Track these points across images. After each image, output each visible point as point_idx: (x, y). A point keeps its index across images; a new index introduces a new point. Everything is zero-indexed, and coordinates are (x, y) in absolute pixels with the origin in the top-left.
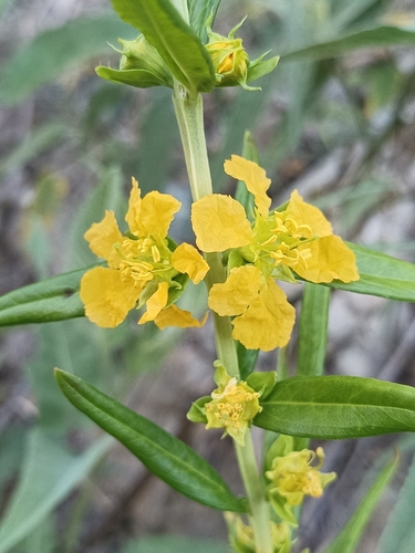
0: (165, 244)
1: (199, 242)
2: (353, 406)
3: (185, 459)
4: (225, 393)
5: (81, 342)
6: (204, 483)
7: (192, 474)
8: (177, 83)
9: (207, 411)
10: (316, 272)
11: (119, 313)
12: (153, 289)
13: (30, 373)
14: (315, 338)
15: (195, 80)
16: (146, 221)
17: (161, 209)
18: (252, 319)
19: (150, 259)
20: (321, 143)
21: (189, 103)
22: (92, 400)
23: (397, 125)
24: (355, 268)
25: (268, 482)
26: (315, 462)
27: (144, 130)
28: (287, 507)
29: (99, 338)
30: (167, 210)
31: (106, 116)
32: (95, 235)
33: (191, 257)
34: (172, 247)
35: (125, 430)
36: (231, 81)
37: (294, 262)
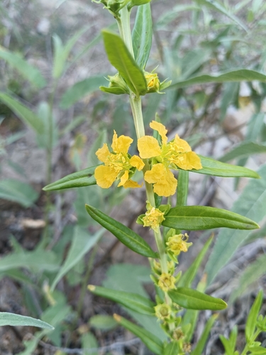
0: (127, 156)
1: (140, 154)
2: (201, 218)
3: (135, 238)
4: (151, 213)
5: (93, 194)
6: (142, 247)
7: (138, 244)
8: (131, 92)
9: (144, 220)
10: (186, 166)
11: (109, 183)
12: (122, 174)
13: (74, 206)
14: (183, 192)
15: (139, 90)
16: (120, 147)
17: (125, 142)
18: (161, 184)
19: (121, 162)
20: (177, 121)
21: (136, 100)
22: (100, 216)
23: (206, 114)
24: (201, 164)
25: (166, 246)
26: (185, 239)
27: (114, 118)
28: (174, 256)
29: (99, 192)
30: (127, 143)
31: (100, 113)
32: (100, 153)
33: (137, 161)
34: (130, 157)
35: (112, 227)
36: (153, 90)
37: (177, 162)
